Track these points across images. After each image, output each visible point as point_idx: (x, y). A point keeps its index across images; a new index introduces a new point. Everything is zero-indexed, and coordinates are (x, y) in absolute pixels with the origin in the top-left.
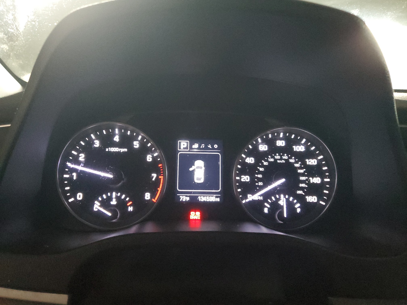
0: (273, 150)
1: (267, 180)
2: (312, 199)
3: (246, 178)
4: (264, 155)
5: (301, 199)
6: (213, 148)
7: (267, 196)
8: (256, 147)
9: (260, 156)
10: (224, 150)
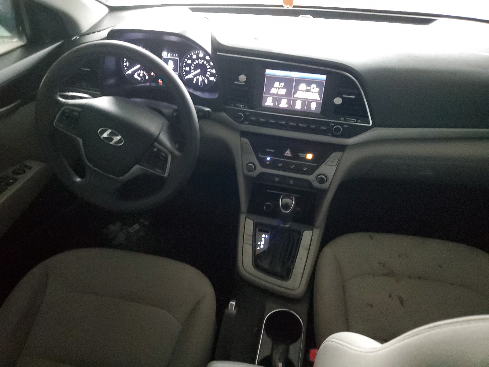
0: (198, 58)
1: (195, 69)
2: (212, 79)
3: (187, 69)
4: (195, 60)
5: (208, 78)
6: (176, 56)
7: (195, 76)
8: (191, 56)
9: (193, 61)
10: (179, 57)
